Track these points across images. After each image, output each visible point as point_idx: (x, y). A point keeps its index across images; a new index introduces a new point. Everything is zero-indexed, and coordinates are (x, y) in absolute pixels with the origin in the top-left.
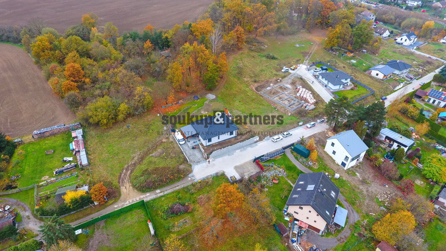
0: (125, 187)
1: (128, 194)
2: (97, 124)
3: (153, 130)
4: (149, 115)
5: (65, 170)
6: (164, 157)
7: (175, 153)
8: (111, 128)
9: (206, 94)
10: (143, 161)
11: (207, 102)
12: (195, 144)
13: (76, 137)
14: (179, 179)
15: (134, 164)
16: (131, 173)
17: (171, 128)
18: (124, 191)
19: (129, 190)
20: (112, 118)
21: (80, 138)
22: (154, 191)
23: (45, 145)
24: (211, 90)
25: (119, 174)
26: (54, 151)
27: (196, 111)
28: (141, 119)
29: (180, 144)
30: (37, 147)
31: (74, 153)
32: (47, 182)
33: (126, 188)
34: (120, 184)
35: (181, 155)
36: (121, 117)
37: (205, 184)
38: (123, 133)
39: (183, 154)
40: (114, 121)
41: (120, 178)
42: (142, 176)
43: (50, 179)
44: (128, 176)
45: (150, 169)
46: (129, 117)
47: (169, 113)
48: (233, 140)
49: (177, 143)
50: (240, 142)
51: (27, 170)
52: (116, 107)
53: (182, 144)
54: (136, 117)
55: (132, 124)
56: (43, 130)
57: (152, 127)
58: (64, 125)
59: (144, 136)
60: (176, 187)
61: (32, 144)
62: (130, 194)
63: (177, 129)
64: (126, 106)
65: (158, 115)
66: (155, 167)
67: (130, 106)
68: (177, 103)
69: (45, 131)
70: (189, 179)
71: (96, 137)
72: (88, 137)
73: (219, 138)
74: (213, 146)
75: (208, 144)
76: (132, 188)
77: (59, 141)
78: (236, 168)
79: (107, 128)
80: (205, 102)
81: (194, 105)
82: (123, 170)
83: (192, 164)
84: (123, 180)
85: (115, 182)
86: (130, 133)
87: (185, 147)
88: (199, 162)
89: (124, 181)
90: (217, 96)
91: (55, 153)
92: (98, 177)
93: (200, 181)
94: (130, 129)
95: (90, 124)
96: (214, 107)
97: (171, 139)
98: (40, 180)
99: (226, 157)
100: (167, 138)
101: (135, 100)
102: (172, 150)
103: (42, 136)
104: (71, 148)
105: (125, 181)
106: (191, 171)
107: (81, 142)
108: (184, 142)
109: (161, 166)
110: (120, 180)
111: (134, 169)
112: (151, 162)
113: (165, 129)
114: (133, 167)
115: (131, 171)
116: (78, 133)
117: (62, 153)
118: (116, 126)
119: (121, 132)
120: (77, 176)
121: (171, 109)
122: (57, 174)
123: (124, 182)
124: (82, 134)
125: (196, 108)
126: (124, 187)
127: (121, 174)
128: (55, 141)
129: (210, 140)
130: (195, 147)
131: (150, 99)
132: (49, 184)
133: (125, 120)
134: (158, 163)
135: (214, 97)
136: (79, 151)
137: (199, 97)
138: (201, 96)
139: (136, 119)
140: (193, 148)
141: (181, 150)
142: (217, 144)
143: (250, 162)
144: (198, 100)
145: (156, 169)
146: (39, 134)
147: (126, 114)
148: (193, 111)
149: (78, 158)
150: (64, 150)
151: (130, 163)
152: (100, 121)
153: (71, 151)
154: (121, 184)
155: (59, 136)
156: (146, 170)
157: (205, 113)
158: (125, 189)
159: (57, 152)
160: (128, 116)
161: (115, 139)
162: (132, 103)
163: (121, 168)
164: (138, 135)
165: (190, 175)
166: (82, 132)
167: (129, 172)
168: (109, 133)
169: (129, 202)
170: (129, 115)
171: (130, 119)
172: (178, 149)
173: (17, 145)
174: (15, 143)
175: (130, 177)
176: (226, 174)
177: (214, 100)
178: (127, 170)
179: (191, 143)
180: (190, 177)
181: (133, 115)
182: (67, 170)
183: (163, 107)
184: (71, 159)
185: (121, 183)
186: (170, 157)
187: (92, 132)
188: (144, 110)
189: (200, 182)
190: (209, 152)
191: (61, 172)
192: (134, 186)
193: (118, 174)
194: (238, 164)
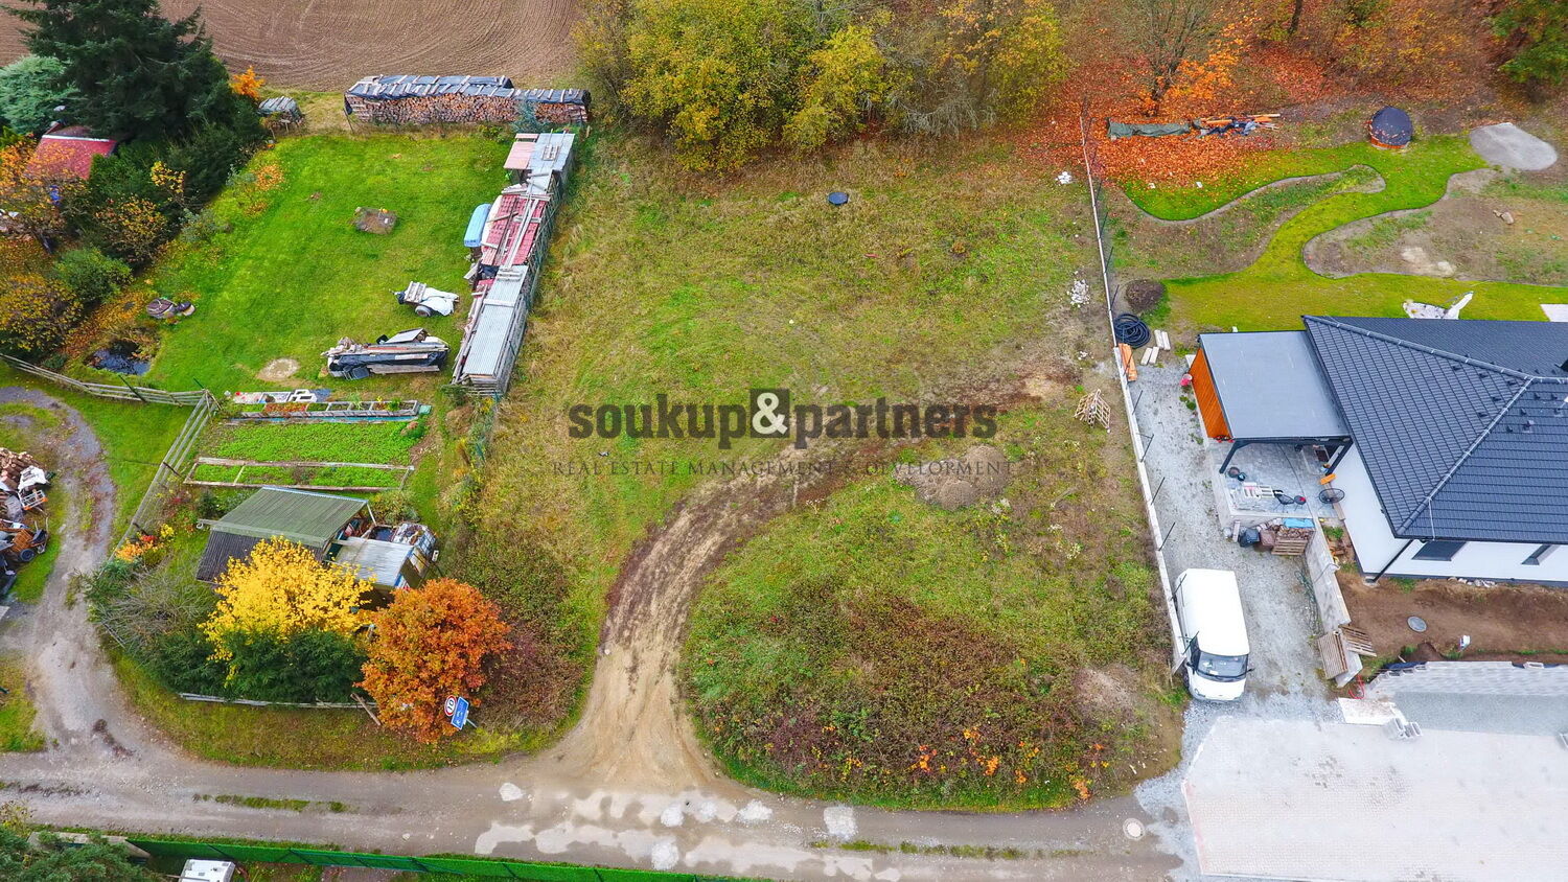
0: (635, 658)
1: (626, 731)
3: (984, 280)
4: (1003, 160)
5: (380, 366)
6: (991, 536)
7: (1087, 534)
9: (1483, 115)
10: (833, 499)
11: (1472, 184)
12: (1276, 516)
14: (1045, 791)
15: (764, 490)
16: (716, 560)
17: (1124, 307)
18: (611, 695)
19: (647, 696)
20: (759, 117)
21: (536, 191)
22: (812, 805)
23: (381, 172)
25: (641, 533)
26: (398, 223)
27: (1362, 231)
28: (940, 172)
31: (471, 272)
32: (270, 399)
33: (634, 669)
34: (612, 617)
35: (1136, 575)
36: (810, 119)
38: (789, 236)
39: (1152, 565)
40: (762, 137)
41: (630, 566)
42: (774, 627)
43: (295, 383)
44: (686, 575)
45: (855, 590)
46: (866, 137)
47: (1144, 187)
49: (1129, 448)
51: (239, 288)
52: (803, 42)
54: (910, 150)
55: (870, 193)
56: (404, 84)
57: (992, 257)
58: (508, 85)
59: (911, 301)
60: (990, 854)
62: (639, 736)
63: (1163, 327)
64: (868, 51)
65: (1065, 178)
66: (900, 588)
67: (892, 61)
68: (1230, 127)
69: (407, 91)
70: (1134, 829)
71: (632, 213)
72: (591, 195)
74: (1437, 595)
75: (1410, 565)
76: (675, 696)
77: (446, 172)
81: (1362, 177)
82: (679, 507)
84: (642, 596)
85: (588, 592)
86: (827, 252)
89: (649, 603)
91: (399, 237)
94: (840, 224)
96: (1523, 241)
97: (1094, 402)
98: (253, 372)
100: (1069, 377)
101: (944, 21)
102: (1072, 489)
103: (389, 117)
104: (471, 235)
105: (653, 607)
106: (1163, 759)
107: (529, 215)
109: (944, 601)
110: (627, 588)
111: (751, 533)
112: (878, 532)
113: (1076, 299)
114: (745, 518)
115: (723, 547)
116: (541, 156)
117: (426, 251)
118: (771, 175)
119: (781, 226)
120: (420, 434)
121: (1173, 157)
122: (337, 374)
123: (646, 615)
124: (559, 167)
125: (1371, 209)
126: (628, 661)
127: (653, 533)
128: (431, 167)
130: (1267, 538)
131: (1052, 40)
132: (273, 422)
133: (832, 147)
134: (933, 561)
135: (1542, 154)
136: (493, 272)
138: (1435, 122)
139: (907, 167)
140: (1251, 543)
141: (1145, 523)
145: (897, 615)
146: (377, 98)
147: (852, 108)
148: (1340, 225)
149: (474, 317)
150: (441, 236)
151: (744, 478)
153: (469, 256)
154: (618, 620)
155: (463, 137)
156: (820, 593)
157: (1429, 268)
158: (626, 676)
159: (409, 231)
160: (862, 127)
161: (731, 264)
162: (921, 40)
163: (674, 495)
164: (872, 278)
165: (1148, 794)
166: (566, 151)
167: (709, 543)
169: (605, 804)
170: (870, 124)
171: (866, 152)
172: (1125, 507)
173: (268, 132)
174: (265, 114)
175: (697, 588)
177: (1534, 178)
178: (703, 521)
179: (1248, 495)
180: (1146, 819)
181: (897, 134)
182: (392, 369)
183: (1119, 130)
184: (440, 301)
185: (621, 609)
186: (1035, 546)
187: (624, 174)
188: (981, 117)
190: (1391, 640)
192: (689, 690)
193: (633, 530)
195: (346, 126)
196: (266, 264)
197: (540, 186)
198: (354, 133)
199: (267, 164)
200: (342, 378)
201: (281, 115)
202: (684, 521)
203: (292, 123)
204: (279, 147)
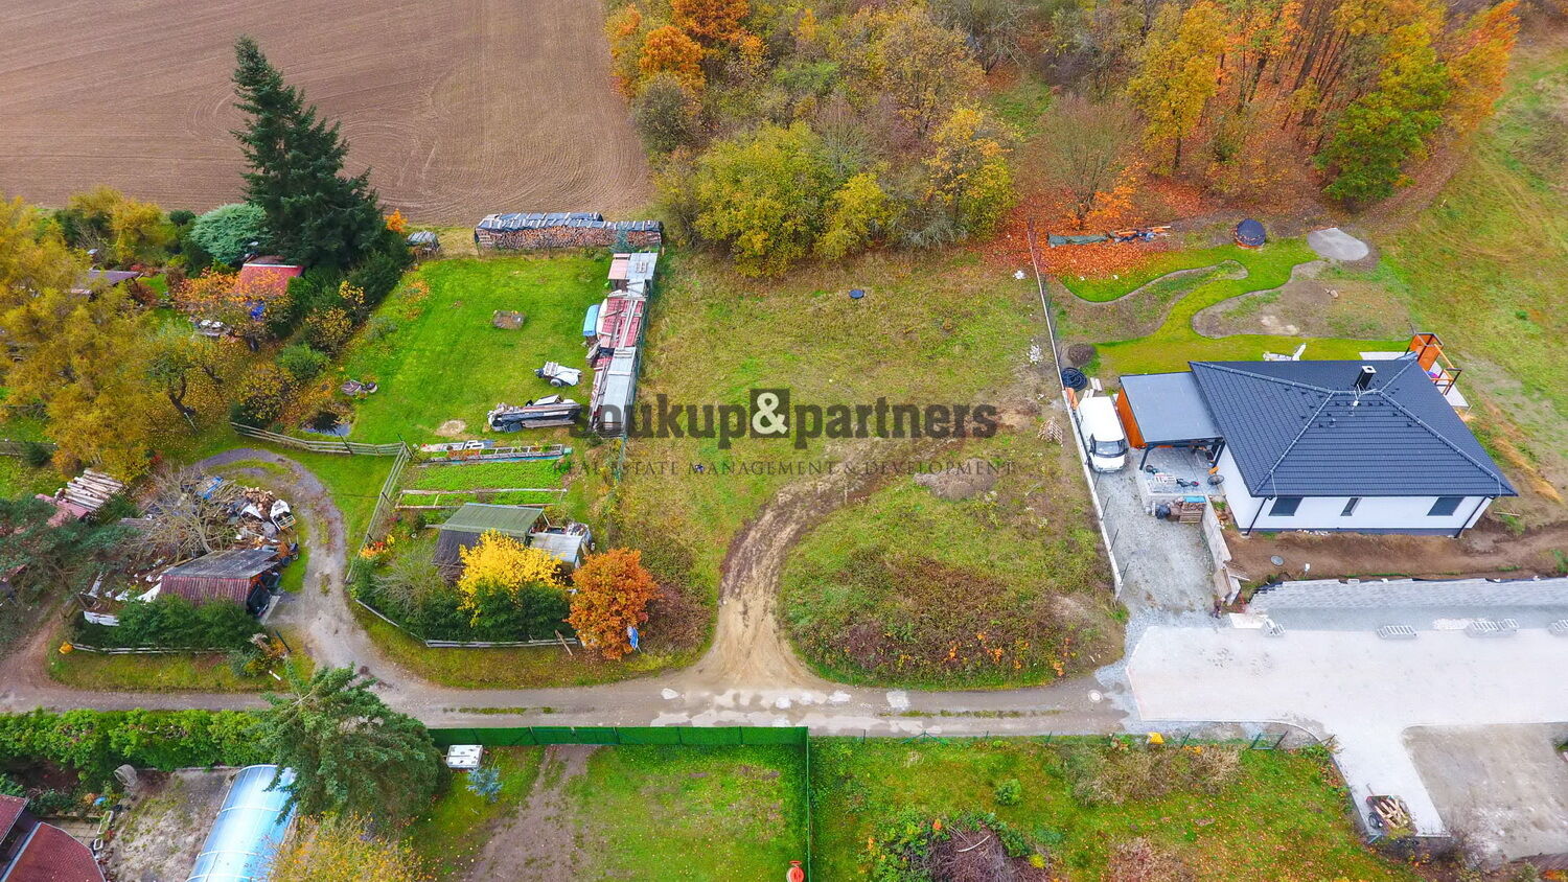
0: (745, 606)
1: (745, 652)
2: (724, 248)
3: (967, 347)
4: (974, 263)
5: (531, 422)
6: (986, 516)
7: (1052, 512)
8: (780, 281)
9: (1315, 224)
10: (873, 497)
11: (1310, 271)
12: (1180, 496)
13: (621, 284)
14: (1034, 673)
15: (823, 494)
16: (795, 540)
17: (1067, 363)
18: (731, 630)
19: (756, 629)
20: (796, 237)
21: (635, 295)
22: (878, 691)
23: (506, 285)
24: (1348, 207)
25: (739, 525)
26: (526, 321)
28: (929, 273)
29: (1090, 465)
30: (476, 283)
31: (591, 353)
32: (450, 448)
33: (745, 613)
34: (726, 580)
35: (1084, 537)
36: (835, 239)
37: (1185, 770)
38: (823, 322)
39: (1096, 530)
40: (799, 251)
41: (734, 546)
42: (842, 580)
43: (465, 437)
44: (774, 551)
45: (895, 554)
46: (873, 250)
47: (1075, 279)
48: (1436, 542)
49: (1076, 457)
50: (1490, 574)
51: (409, 371)
52: (825, 185)
53: (1105, 473)
54: (907, 260)
55: (879, 290)
56: (519, 220)
57: (971, 331)
58: (600, 219)
59: (916, 363)
60: (1001, 715)
61: (465, 266)
62: (754, 655)
63: (1096, 376)
64: (876, 191)
65: (1020, 275)
66: (926, 552)
67: (891, 197)
68: (1135, 236)
69: (524, 224)
70: (1095, 696)
71: (703, 308)
72: (672, 297)
73: (1348, 511)
74: (1290, 541)
75: (1268, 521)
76: (776, 627)
77: (558, 283)
78: (1420, 740)
79: (762, 279)
80: (1297, 270)
81: (1231, 269)
82: (764, 507)
83: (1131, 607)
84: (746, 564)
85: (707, 563)
86: (852, 331)
87: (1117, 494)
88: (1178, 612)
89: (750, 569)
90: (1377, 252)
91: (530, 330)
92: (643, 507)
93: (1158, 739)
94: (860, 312)
95: (695, 240)
96: (1345, 309)
97: (1051, 426)
98: (431, 431)
99: (1359, 642)
100: (1032, 411)
101: (927, 168)
102: (1039, 484)
103: (508, 243)
104: (588, 327)
105: (754, 573)
106: (1113, 653)
107: (632, 312)
108: (1119, 462)
109: (957, 558)
110: (734, 562)
111: (816, 522)
112: (907, 517)
113: (1034, 358)
114: (812, 513)
115: (798, 532)
116: (635, 269)
117: (550, 340)
118: (805, 278)
119: (818, 313)
120: (567, 468)
121: (1096, 258)
122: (497, 429)
123: (750, 578)
124: (650, 276)
125: (1238, 290)
126: (741, 608)
127: (748, 526)
128: (545, 280)
129: (1287, 505)
130: (1175, 511)
131: (1004, 179)
132: (454, 464)
133: (851, 257)
134: (947, 534)
135: (1360, 251)
136: (610, 352)
137: (1269, 234)
138: (1282, 230)
139: (905, 271)
140: (1165, 515)
141: (1091, 503)
142: (1325, 541)
143: (1529, 735)
144: (1256, 247)
145: (926, 568)
146: (499, 231)
149: (598, 385)
150: (561, 329)
151: (809, 486)
152: (740, 234)
153: (585, 343)
154: (730, 582)
155: (567, 258)
156: (872, 556)
157: (1280, 330)
158: (740, 617)
159: (535, 327)
160: (871, 243)
161: (781, 342)
162: (912, 181)
163: (759, 502)
164: (887, 348)
165: (1103, 675)
166: (652, 266)
167: (788, 530)
168: (762, 304)
169: (736, 699)
170: (877, 241)
171: (875, 261)
172: (1076, 495)
173: (414, 258)
174: (412, 244)
175: (783, 560)
176: (1343, 760)
177: (1353, 266)
178: (783, 516)
179: (1160, 483)
180: (1103, 690)
181: (897, 247)
182: (539, 424)
183: (1056, 240)
184: (570, 376)
185: (731, 576)
186: (1017, 521)
187: (696, 281)
188: (957, 233)
189: (1154, 748)
190: (1259, 571)
191: (511, 425)
192: (786, 621)
193: (733, 524)
194: (1438, 719)
195: (475, 252)
196: (427, 353)
197: (637, 291)
198: (480, 256)
199: (414, 281)
200: (502, 432)
201: (425, 245)
202: (769, 516)
203: (432, 251)
204: (422, 268)
